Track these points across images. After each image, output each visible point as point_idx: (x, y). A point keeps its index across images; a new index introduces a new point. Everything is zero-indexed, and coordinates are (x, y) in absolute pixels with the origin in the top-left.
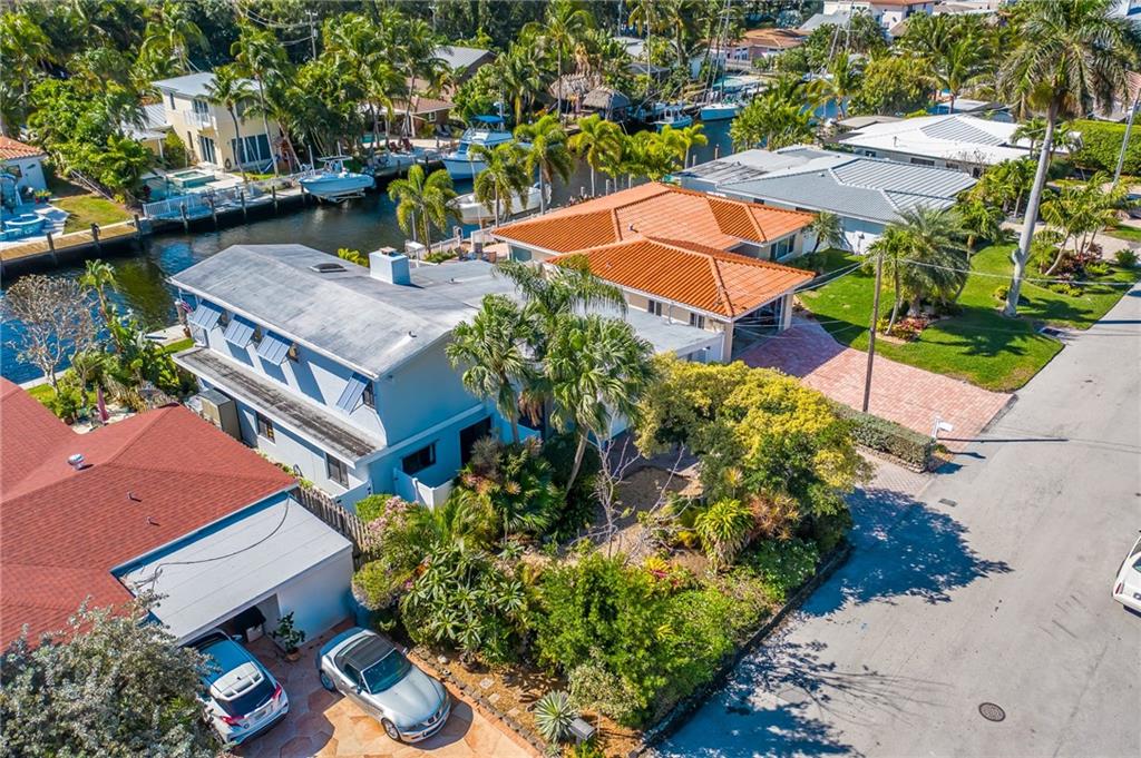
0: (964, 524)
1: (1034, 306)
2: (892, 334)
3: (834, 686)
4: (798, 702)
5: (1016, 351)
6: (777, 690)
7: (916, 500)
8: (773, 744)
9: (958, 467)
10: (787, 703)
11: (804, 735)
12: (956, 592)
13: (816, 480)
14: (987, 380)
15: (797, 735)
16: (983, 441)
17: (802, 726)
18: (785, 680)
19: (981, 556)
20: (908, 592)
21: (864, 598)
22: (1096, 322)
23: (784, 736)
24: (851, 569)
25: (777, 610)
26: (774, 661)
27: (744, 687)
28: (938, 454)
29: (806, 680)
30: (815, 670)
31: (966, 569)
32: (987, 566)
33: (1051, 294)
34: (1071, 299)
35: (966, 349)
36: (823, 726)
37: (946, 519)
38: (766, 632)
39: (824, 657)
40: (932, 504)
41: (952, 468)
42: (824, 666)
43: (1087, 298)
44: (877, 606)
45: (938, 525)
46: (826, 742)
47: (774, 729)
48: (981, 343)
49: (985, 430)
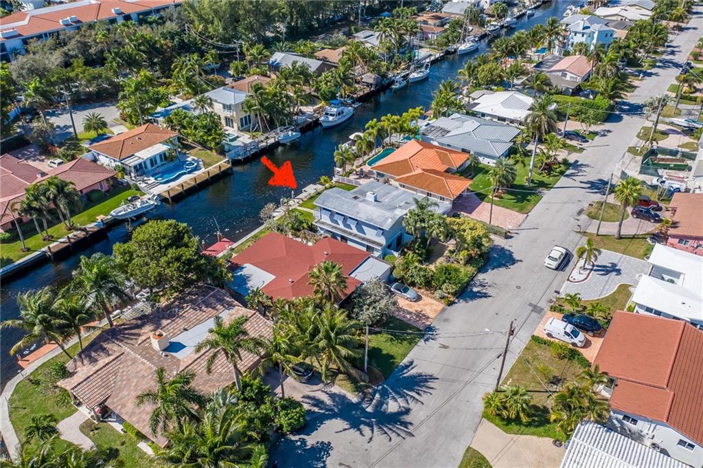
0: (513, 251)
1: (535, 183)
2: (495, 196)
3: (488, 286)
4: (482, 289)
5: (528, 201)
6: (477, 288)
7: (503, 246)
8: (478, 297)
9: (512, 237)
10: (480, 290)
11: (483, 295)
12: (511, 267)
13: (483, 245)
14: (521, 210)
16: (519, 230)
17: (483, 293)
18: (479, 286)
19: (517, 259)
20: (501, 267)
21: (493, 269)
22: (552, 188)
23: (480, 295)
24: (490, 263)
25: (476, 273)
26: (476, 283)
27: (471, 288)
28: (508, 234)
29: (483, 285)
31: (513, 261)
32: (518, 261)
33: (540, 178)
34: (546, 179)
35: (515, 201)
36: (487, 293)
37: (509, 251)
38: (474, 277)
39: (486, 282)
40: (507, 247)
41: (511, 237)
43: (551, 178)
44: (495, 270)
45: (507, 252)
46: (487, 295)
47: (478, 294)
48: (518, 199)
49: (520, 226)
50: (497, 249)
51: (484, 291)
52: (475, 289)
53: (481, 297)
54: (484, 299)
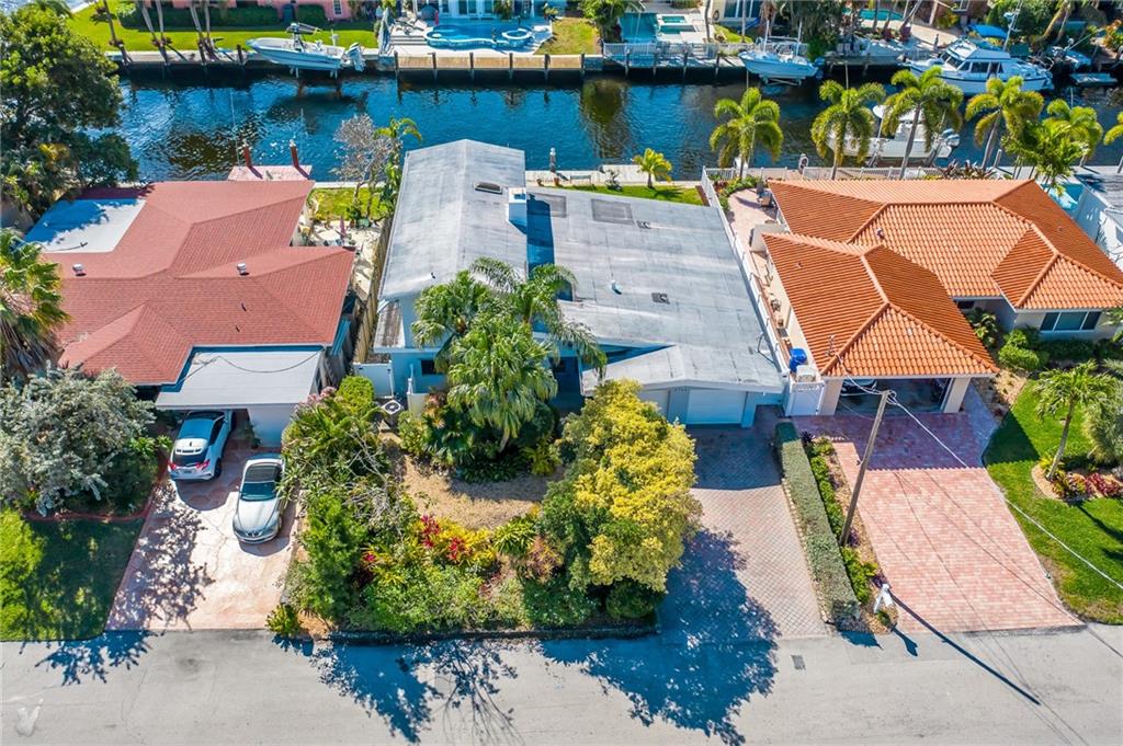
2: (1058, 481)
3: (473, 702)
4: (439, 691)
6: (442, 675)
7: (776, 639)
8: (386, 699)
9: (873, 643)
10: (433, 686)
11: (409, 710)
12: (665, 724)
14: (1082, 594)
15: (405, 707)
16: (946, 640)
17: (417, 705)
18: (456, 673)
19: (737, 720)
20: (631, 694)
21: (594, 671)
23: (399, 701)
24: (626, 646)
26: (471, 657)
27: (429, 655)
28: (873, 618)
29: (467, 684)
30: (482, 683)
31: (707, 717)
32: (726, 730)
36: (425, 716)
37: (768, 673)
38: (495, 636)
39: (502, 683)
40: (783, 653)
41: (865, 638)
42: (491, 686)
44: (595, 683)
45: (751, 671)
46: (412, 726)
47: (401, 693)
49: (972, 633)
50: (743, 629)
51: (433, 704)
52: (425, 673)
53: (387, 707)
54: (380, 723)
